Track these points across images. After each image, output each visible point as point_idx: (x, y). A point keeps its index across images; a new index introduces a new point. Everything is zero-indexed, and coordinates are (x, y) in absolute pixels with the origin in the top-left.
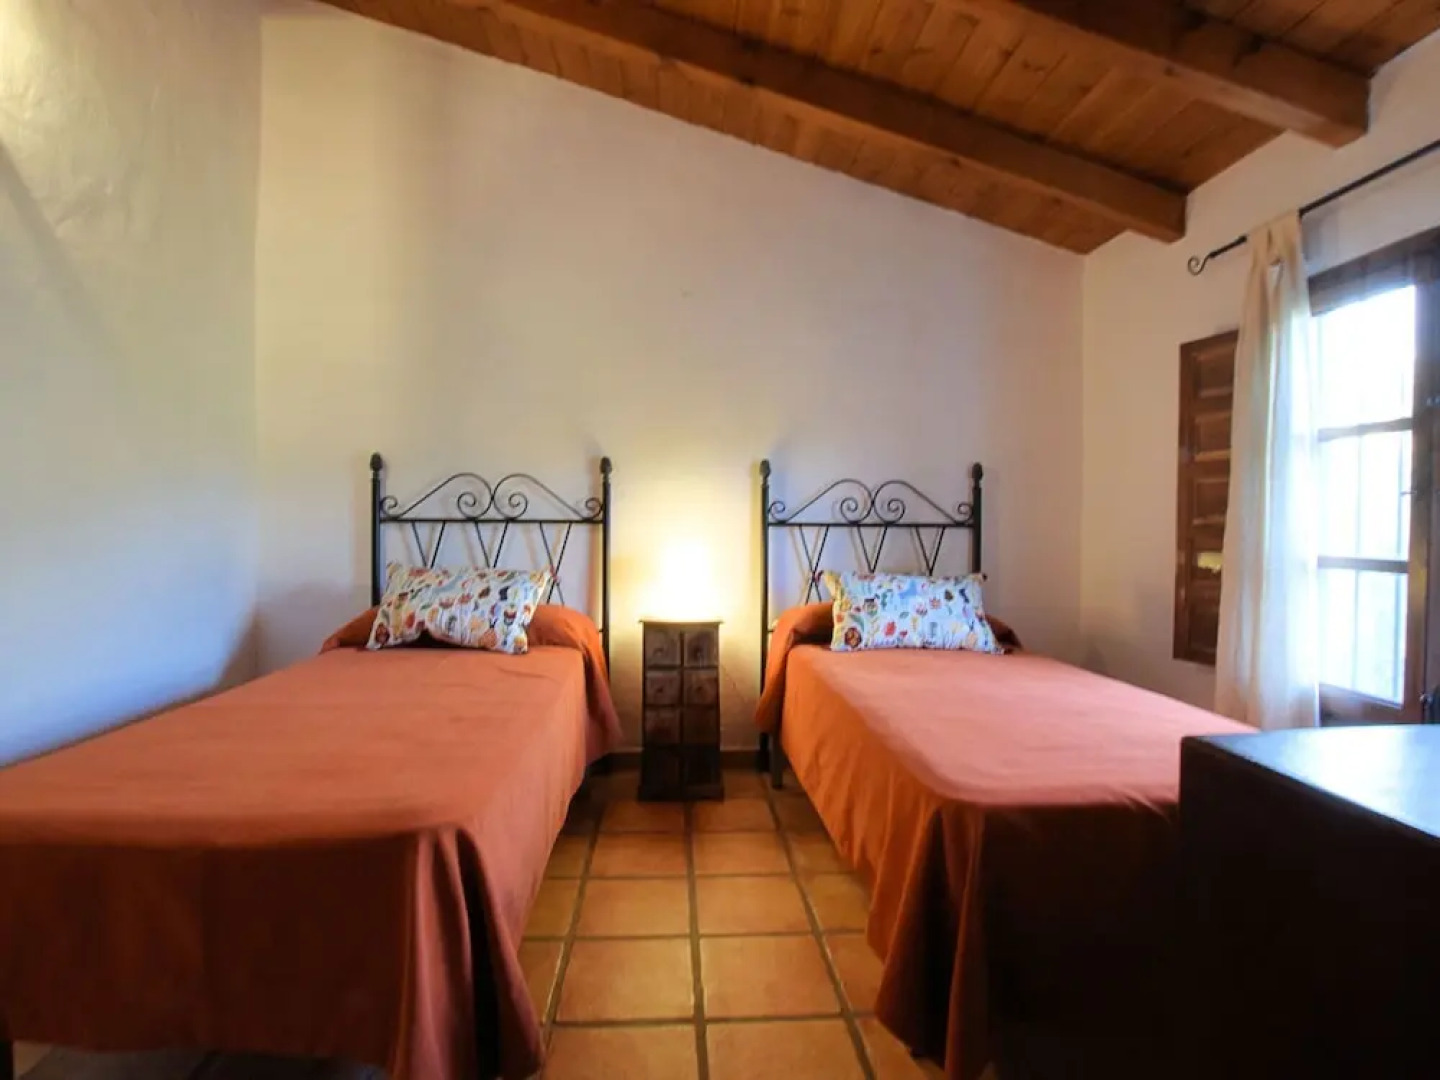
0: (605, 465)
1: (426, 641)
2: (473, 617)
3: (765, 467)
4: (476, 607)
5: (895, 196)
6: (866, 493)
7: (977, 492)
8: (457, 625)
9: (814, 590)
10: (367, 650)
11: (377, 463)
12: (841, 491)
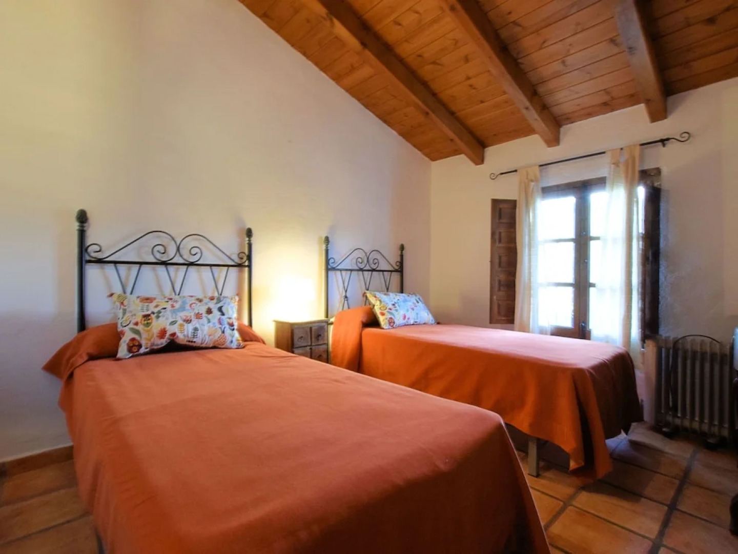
0: (249, 233)
1: (173, 347)
2: (209, 326)
3: (327, 240)
4: (209, 321)
5: (374, 117)
6: (364, 254)
7: (402, 256)
8: (199, 333)
9: (346, 302)
10: (119, 359)
11: (82, 218)
12: (358, 254)
